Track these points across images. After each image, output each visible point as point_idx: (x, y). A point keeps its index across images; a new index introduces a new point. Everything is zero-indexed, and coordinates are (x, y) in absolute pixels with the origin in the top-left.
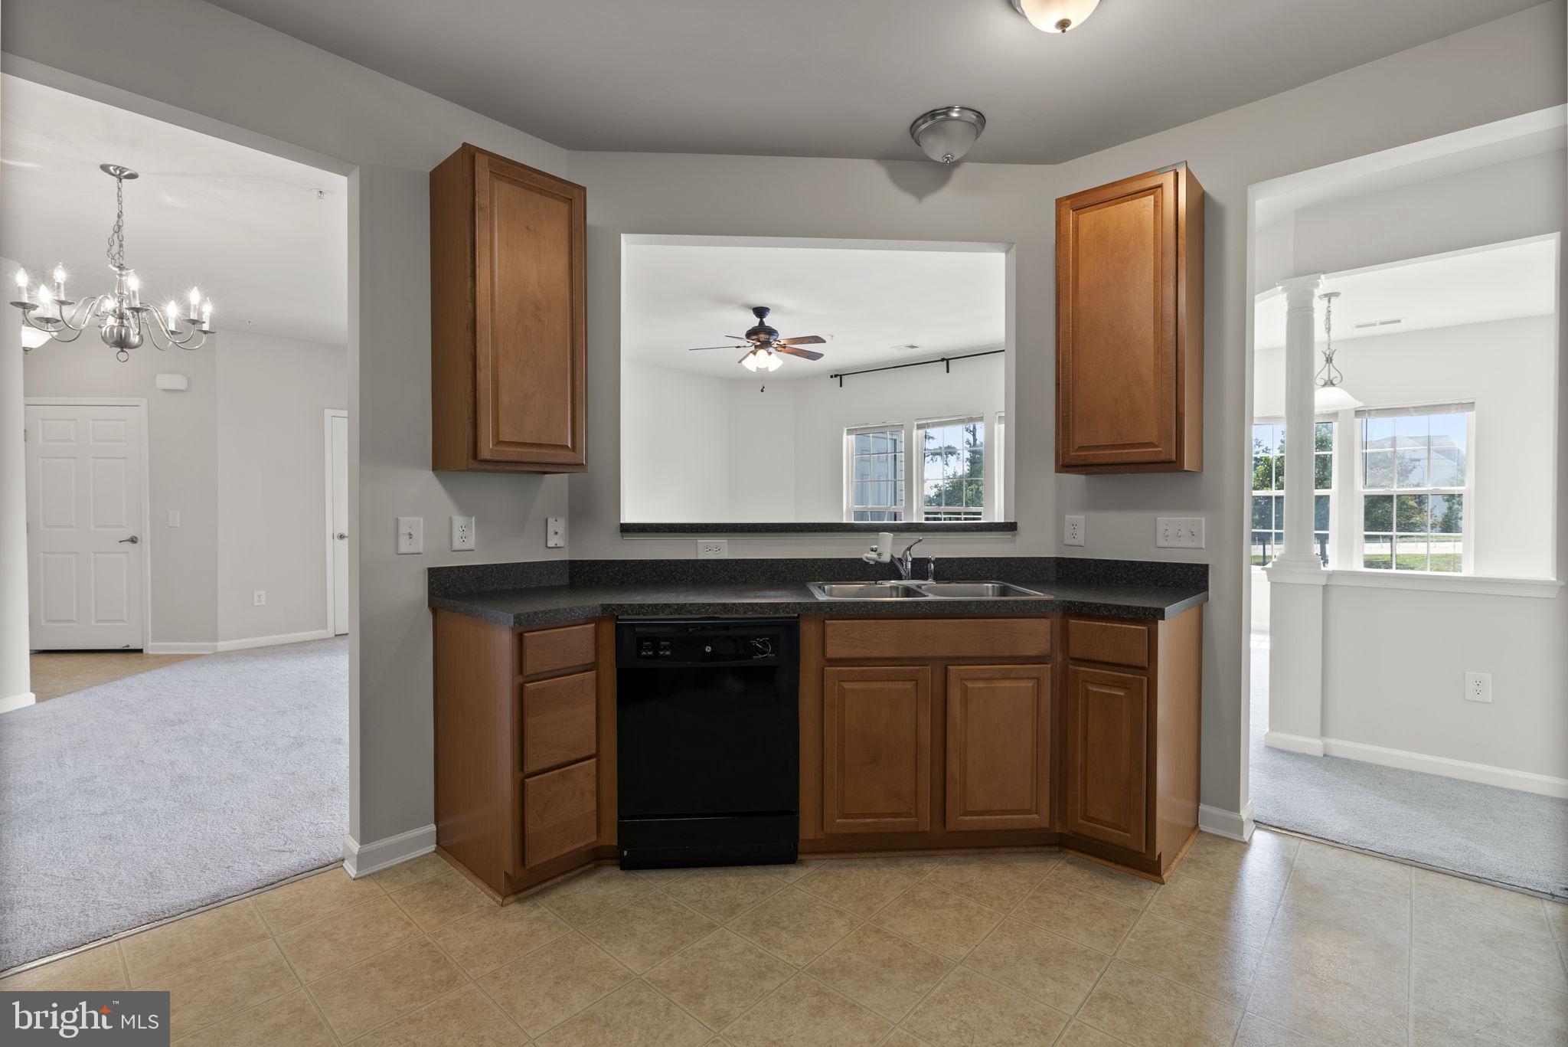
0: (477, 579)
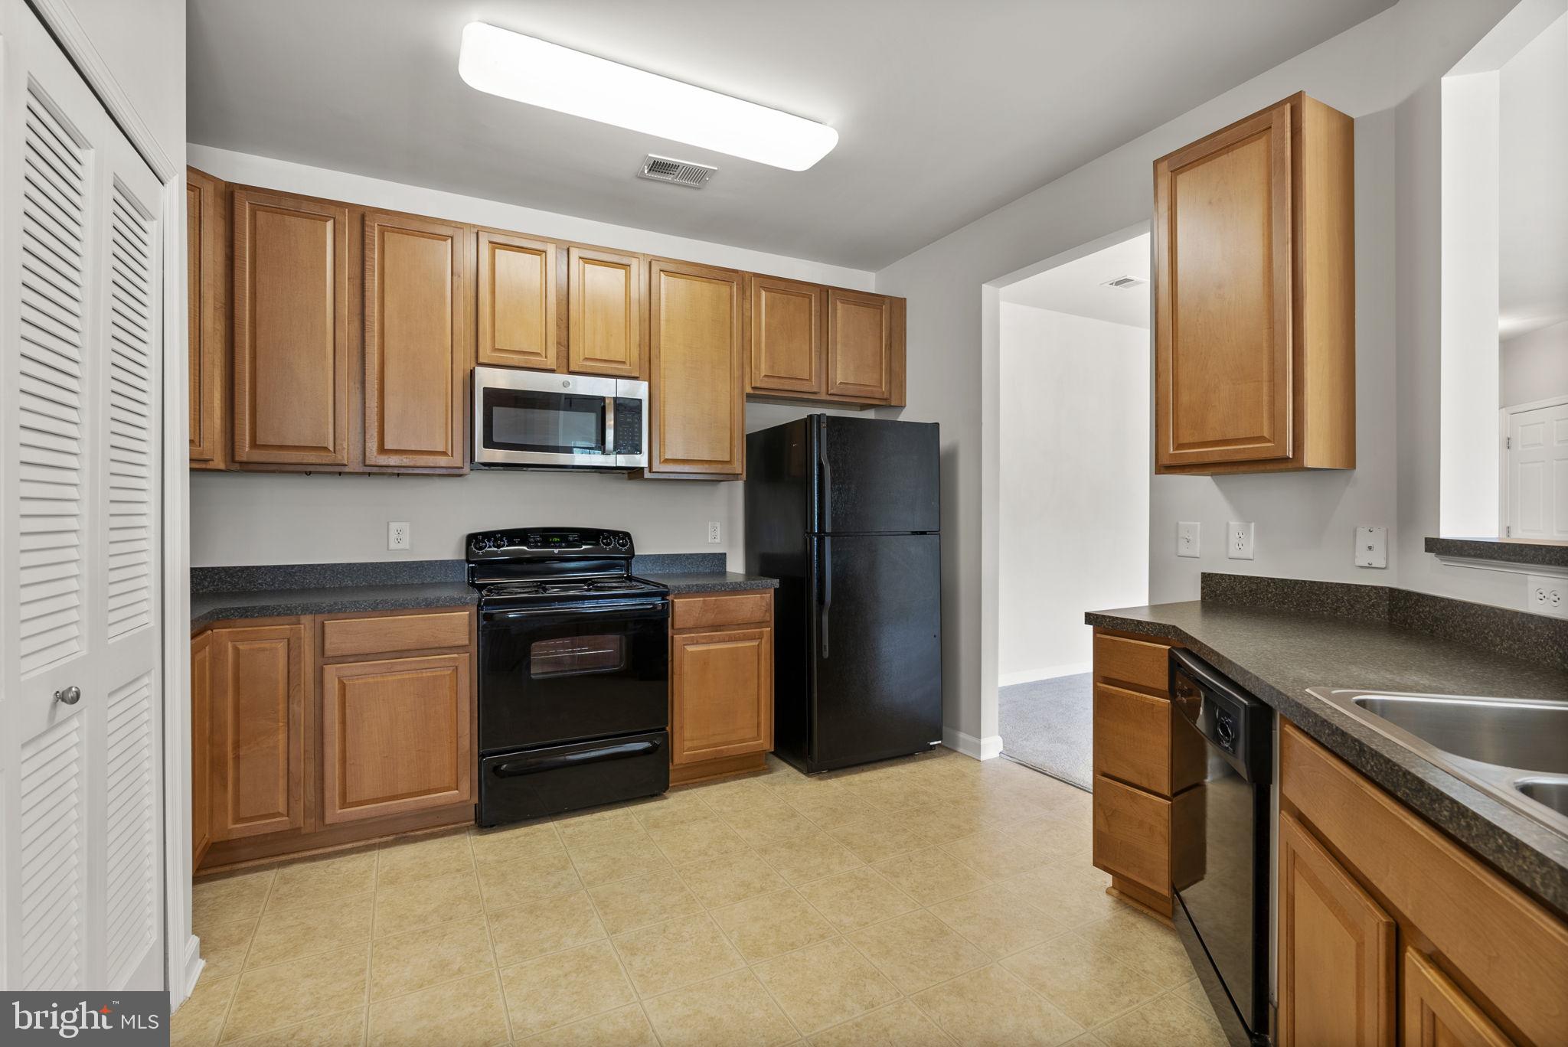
0: (1251, 591)
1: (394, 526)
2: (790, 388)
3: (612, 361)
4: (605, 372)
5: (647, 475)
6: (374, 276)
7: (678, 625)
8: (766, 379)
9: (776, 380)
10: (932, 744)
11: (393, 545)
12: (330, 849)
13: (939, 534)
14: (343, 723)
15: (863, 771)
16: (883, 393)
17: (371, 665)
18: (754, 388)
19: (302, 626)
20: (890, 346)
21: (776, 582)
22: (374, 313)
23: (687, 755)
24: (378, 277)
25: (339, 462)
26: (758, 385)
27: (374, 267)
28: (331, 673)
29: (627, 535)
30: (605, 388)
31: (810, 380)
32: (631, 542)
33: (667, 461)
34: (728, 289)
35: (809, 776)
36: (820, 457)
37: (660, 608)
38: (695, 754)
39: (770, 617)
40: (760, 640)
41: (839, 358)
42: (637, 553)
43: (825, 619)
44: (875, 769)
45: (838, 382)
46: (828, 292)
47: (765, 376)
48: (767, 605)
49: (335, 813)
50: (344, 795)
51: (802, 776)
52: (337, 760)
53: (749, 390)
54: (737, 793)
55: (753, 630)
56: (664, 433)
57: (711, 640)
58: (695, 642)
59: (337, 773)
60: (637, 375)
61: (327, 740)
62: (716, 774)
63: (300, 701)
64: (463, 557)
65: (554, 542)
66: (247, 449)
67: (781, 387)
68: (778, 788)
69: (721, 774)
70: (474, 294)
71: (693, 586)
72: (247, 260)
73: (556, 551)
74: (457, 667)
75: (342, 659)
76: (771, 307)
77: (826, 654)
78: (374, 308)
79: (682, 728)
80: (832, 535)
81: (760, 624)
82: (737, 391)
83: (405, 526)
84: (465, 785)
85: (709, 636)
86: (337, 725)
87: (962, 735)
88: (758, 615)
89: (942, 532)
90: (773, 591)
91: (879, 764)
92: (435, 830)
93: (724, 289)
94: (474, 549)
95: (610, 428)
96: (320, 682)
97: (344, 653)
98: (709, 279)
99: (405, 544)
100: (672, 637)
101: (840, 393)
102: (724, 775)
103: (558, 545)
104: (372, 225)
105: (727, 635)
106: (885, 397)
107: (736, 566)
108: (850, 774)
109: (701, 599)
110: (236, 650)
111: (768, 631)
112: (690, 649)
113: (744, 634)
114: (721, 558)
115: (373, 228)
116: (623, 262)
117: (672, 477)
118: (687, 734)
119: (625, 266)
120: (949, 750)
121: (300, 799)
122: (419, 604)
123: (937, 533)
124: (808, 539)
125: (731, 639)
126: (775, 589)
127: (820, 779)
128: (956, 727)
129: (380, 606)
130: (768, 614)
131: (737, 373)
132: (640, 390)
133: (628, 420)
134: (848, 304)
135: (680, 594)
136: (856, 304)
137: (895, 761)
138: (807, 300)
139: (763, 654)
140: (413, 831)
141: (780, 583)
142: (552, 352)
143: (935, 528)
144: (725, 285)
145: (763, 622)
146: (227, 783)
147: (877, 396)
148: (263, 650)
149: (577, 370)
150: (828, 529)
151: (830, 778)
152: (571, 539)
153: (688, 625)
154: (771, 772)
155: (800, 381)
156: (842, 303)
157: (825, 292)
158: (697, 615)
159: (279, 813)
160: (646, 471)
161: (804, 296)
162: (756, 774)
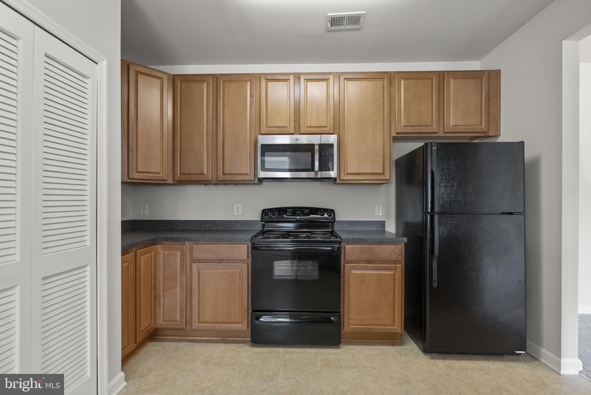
1: (236, 205)
2: (419, 131)
3: (320, 127)
4: (317, 132)
5: (338, 181)
6: (221, 102)
7: (347, 258)
8: (404, 128)
9: (410, 128)
10: (517, 352)
11: (235, 213)
12: (197, 338)
13: (524, 215)
14: (199, 288)
15: (462, 359)
16: (483, 129)
17: (209, 265)
18: (397, 133)
19: (185, 246)
20: (488, 100)
21: (405, 239)
22: (221, 117)
23: (351, 328)
24: (222, 102)
25: (208, 179)
26: (399, 131)
27: (221, 99)
28: (195, 265)
29: (332, 211)
30: (316, 140)
31: (432, 125)
32: (334, 214)
33: (348, 174)
34: (382, 82)
35: (425, 355)
36: (432, 167)
37: (336, 249)
38: (356, 328)
39: (402, 258)
40: (395, 271)
41: (451, 111)
42: (336, 220)
43: (435, 264)
44: (471, 359)
45: (451, 125)
46: (444, 74)
47: (404, 126)
48: (400, 251)
49: (196, 325)
50: (199, 318)
51: (421, 353)
52: (197, 303)
53: (394, 134)
54: (378, 355)
55: (391, 265)
56: (347, 160)
57: (365, 268)
58: (356, 268)
59: (197, 308)
60: (333, 132)
61: (193, 294)
62: (370, 339)
63: (184, 276)
64: (260, 219)
65: (298, 214)
66: (179, 175)
67: (413, 132)
68: (403, 358)
69: (373, 339)
70: (259, 104)
71: (355, 239)
72: (179, 103)
73: (298, 218)
74: (242, 269)
75: (199, 261)
76: (406, 89)
77: (435, 285)
78: (220, 115)
79: (349, 313)
80: (439, 214)
81: (395, 262)
82: (387, 135)
83: (240, 206)
84: (245, 323)
85: (364, 266)
86: (197, 288)
87: (544, 351)
88: (394, 257)
89: (526, 213)
90: (403, 244)
91: (475, 356)
92: (237, 339)
93: (379, 83)
94: (264, 216)
95: (317, 160)
96: (191, 269)
97: (200, 259)
98: (371, 79)
99: (240, 213)
100: (344, 265)
101: (452, 131)
102: (374, 340)
103: (299, 215)
104: (220, 81)
105: (375, 266)
106: (484, 131)
107: (391, 228)
108: (453, 359)
109: (360, 246)
110: (164, 253)
111: (400, 266)
112: (354, 272)
113: (385, 267)
114: (382, 224)
115: (220, 82)
116: (326, 78)
117: (351, 182)
118: (352, 316)
119: (327, 80)
120: (534, 358)
121: (184, 316)
122: (227, 240)
123: (523, 214)
124: (424, 215)
125: (377, 269)
126: (405, 243)
127: (432, 358)
128: (539, 343)
129: (212, 240)
130: (400, 257)
131: (387, 126)
132: (332, 139)
133: (327, 154)
134: (458, 79)
135: (348, 242)
136: (463, 78)
137: (488, 356)
138: (430, 81)
139: (397, 279)
140: (228, 337)
141: (408, 240)
142: (292, 125)
143: (522, 211)
144: (380, 80)
145: (397, 261)
146: (161, 305)
147: (478, 131)
148: (172, 254)
149: (303, 132)
150: (436, 210)
151: (439, 359)
152: (305, 212)
153: (352, 259)
154: (402, 345)
155: (426, 127)
156: (453, 79)
157: (442, 75)
158: (358, 254)
159: (177, 320)
160: (338, 179)
161: (428, 79)
162: (393, 344)
